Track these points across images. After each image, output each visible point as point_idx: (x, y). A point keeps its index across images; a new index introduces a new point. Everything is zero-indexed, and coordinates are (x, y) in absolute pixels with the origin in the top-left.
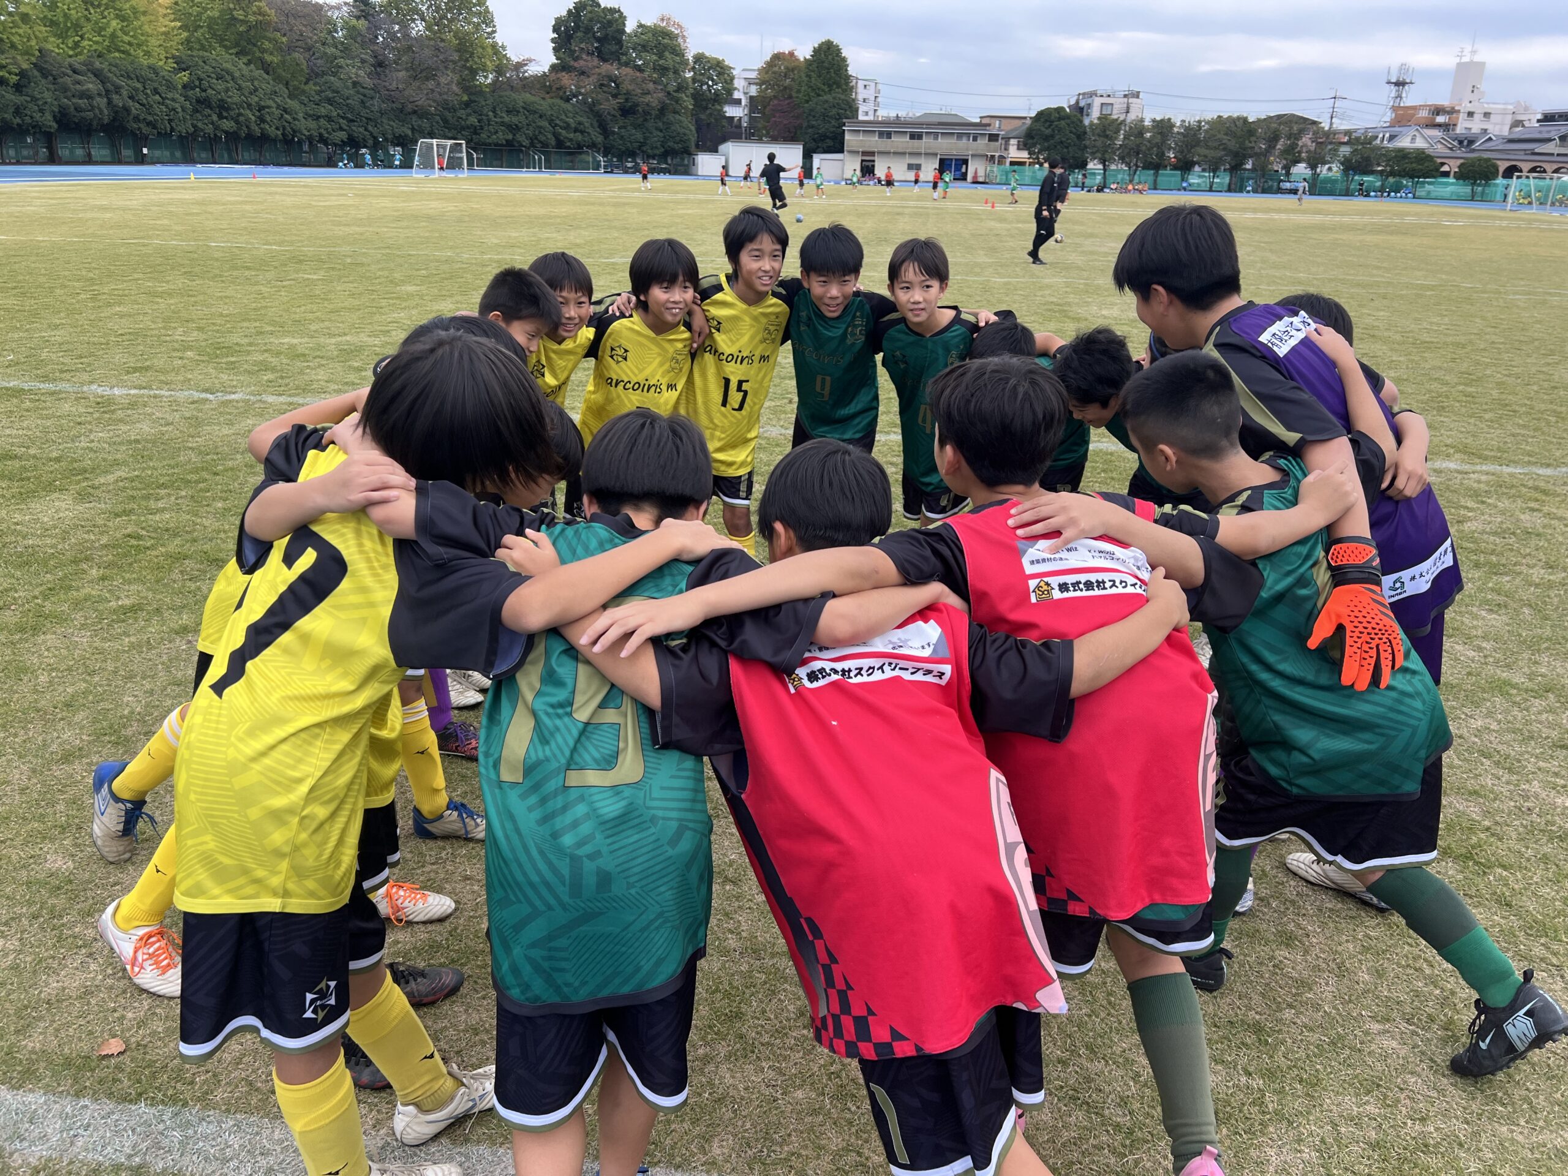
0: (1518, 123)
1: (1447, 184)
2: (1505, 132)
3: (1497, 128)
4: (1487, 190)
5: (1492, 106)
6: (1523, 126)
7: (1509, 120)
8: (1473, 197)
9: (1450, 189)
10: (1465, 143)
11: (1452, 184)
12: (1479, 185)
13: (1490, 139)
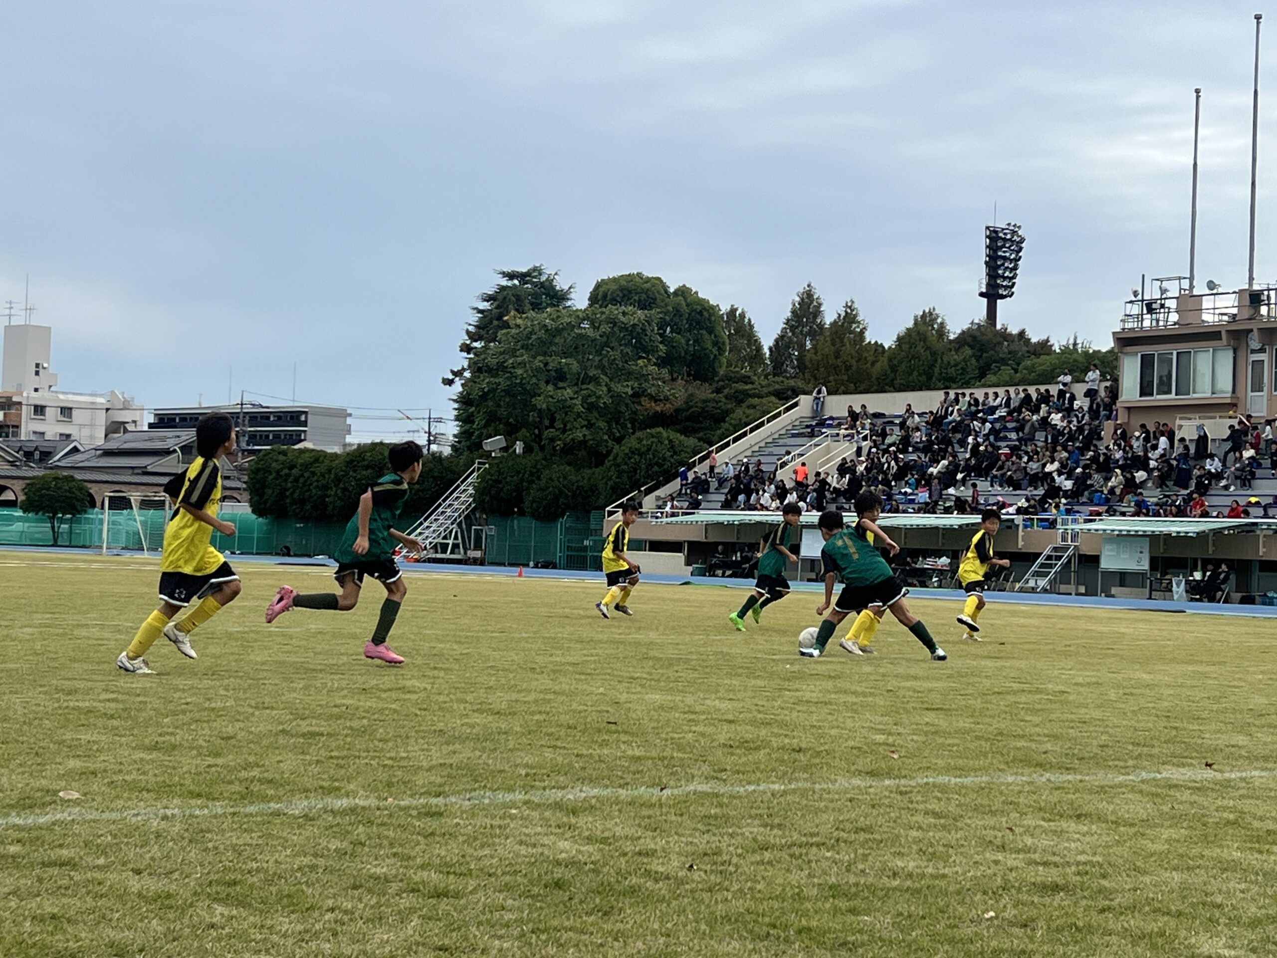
0: (115, 427)
1: (11, 519)
2: (100, 441)
3: (86, 432)
4: (77, 529)
5: (71, 397)
6: (126, 431)
7: (101, 420)
8: (55, 540)
9: (18, 526)
10: (37, 455)
11: (19, 519)
12: (61, 521)
13: (75, 450)
